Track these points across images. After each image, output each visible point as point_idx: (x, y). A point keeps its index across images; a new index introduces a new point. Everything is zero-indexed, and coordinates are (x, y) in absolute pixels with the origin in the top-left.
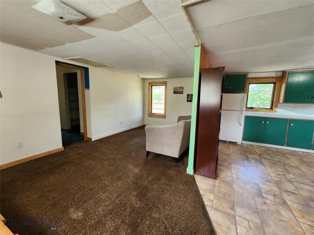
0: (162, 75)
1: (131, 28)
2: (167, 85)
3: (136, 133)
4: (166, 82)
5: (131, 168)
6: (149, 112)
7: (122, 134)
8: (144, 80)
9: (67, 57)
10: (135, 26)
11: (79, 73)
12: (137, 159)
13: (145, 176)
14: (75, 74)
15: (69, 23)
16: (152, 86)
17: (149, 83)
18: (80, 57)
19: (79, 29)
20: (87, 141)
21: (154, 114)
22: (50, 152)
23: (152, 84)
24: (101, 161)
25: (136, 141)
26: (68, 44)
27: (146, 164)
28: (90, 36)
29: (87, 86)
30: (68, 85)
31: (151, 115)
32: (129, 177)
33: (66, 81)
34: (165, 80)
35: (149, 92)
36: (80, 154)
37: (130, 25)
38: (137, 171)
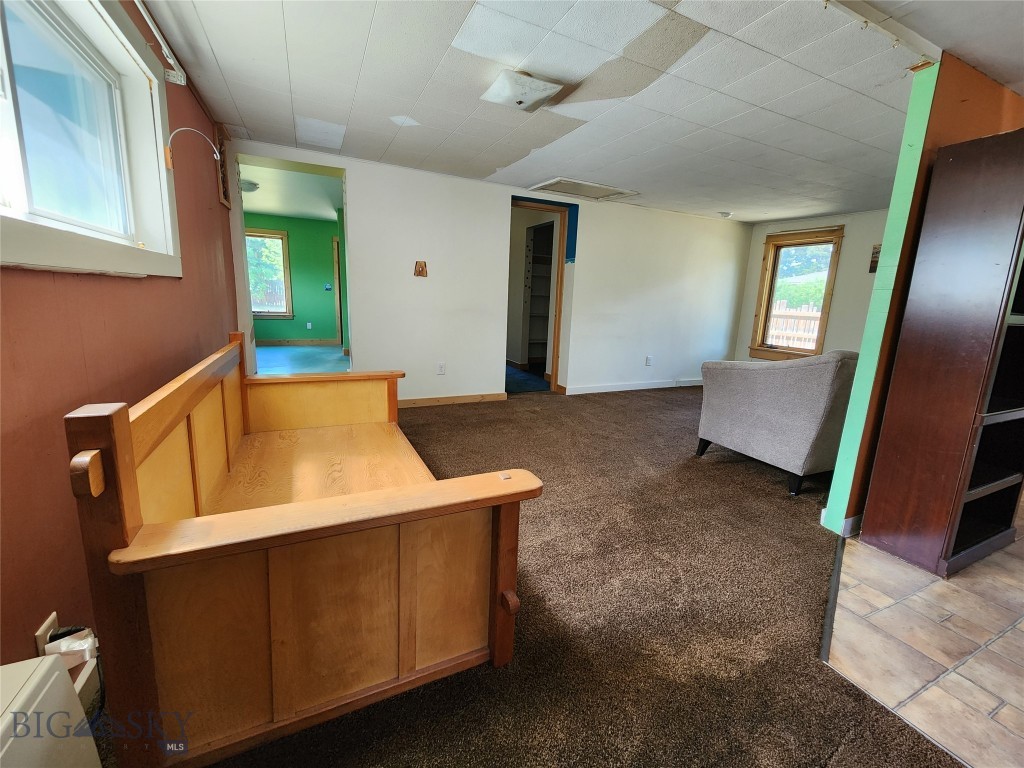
0: (815, 202)
1: (663, 78)
2: (845, 241)
3: (691, 397)
4: (842, 228)
5: (639, 463)
6: (754, 339)
7: (648, 394)
8: (749, 226)
9: (533, 185)
10: (674, 70)
11: (558, 221)
12: (664, 452)
13: (669, 488)
14: (550, 227)
15: (534, 107)
16: (778, 248)
17: (769, 237)
18: (559, 179)
19: (553, 113)
20: (555, 393)
21: (771, 347)
22: (482, 396)
23: (777, 243)
24: (573, 434)
25: (681, 415)
26: (535, 153)
27: (687, 467)
28: (575, 124)
29: (571, 254)
30: (534, 258)
31: (763, 350)
32: (627, 478)
33: (531, 247)
34: (838, 221)
35: (765, 269)
36: (534, 412)
37: (658, 71)
38: (652, 473)
